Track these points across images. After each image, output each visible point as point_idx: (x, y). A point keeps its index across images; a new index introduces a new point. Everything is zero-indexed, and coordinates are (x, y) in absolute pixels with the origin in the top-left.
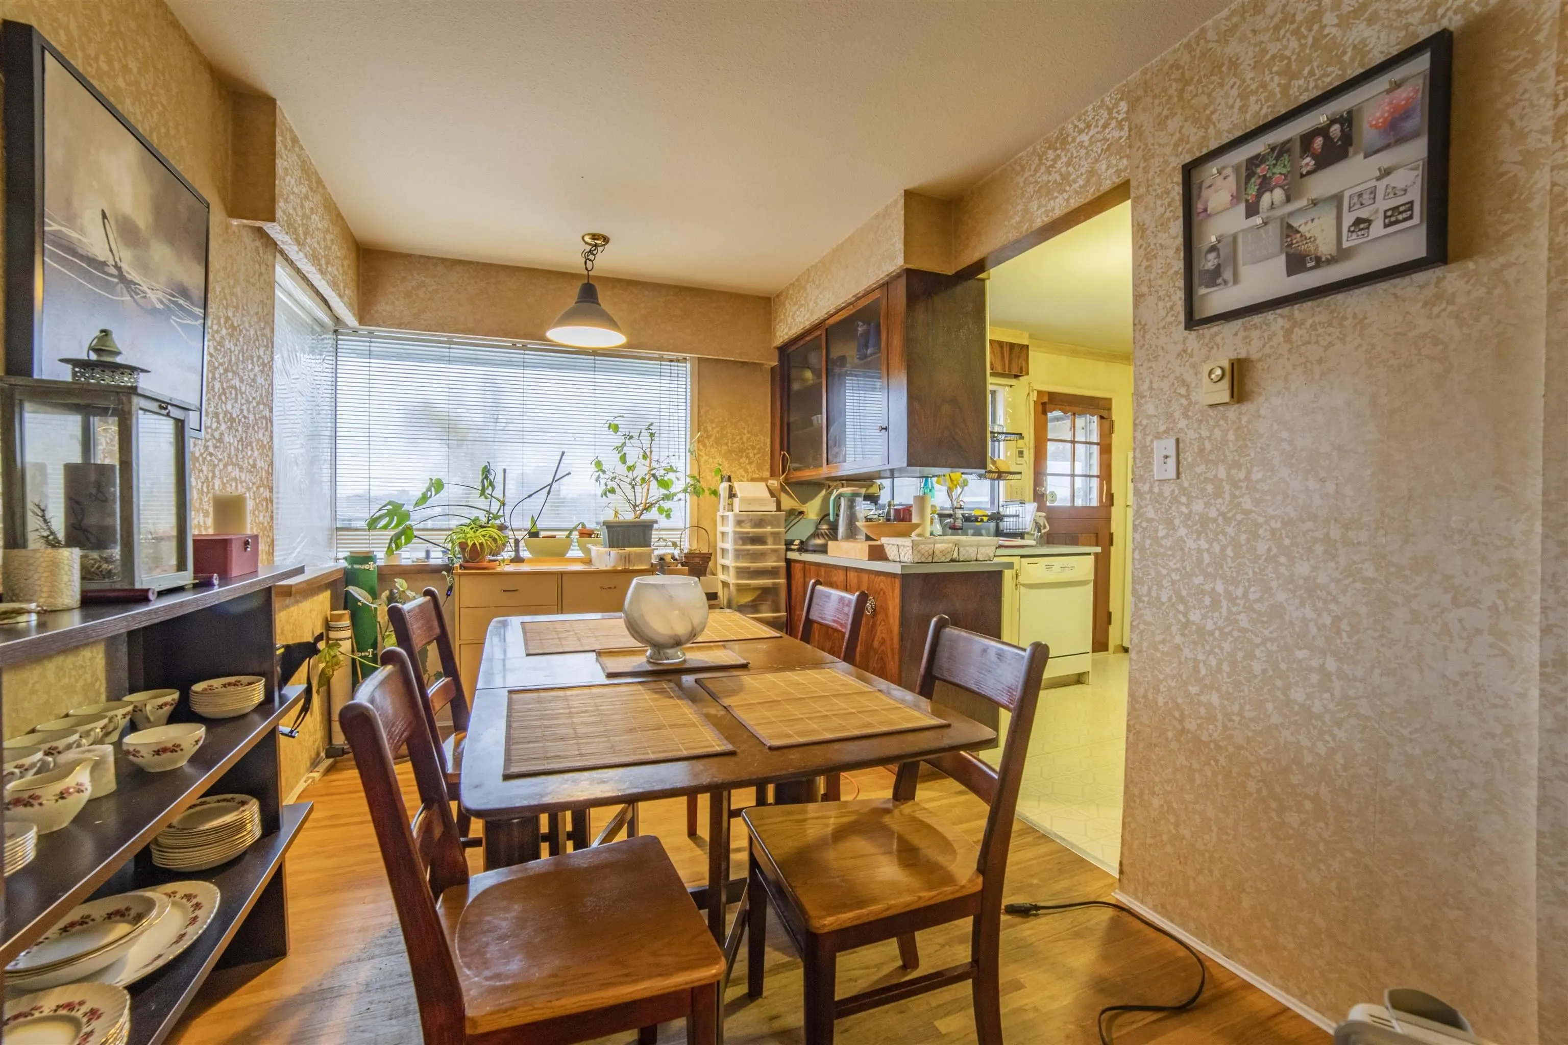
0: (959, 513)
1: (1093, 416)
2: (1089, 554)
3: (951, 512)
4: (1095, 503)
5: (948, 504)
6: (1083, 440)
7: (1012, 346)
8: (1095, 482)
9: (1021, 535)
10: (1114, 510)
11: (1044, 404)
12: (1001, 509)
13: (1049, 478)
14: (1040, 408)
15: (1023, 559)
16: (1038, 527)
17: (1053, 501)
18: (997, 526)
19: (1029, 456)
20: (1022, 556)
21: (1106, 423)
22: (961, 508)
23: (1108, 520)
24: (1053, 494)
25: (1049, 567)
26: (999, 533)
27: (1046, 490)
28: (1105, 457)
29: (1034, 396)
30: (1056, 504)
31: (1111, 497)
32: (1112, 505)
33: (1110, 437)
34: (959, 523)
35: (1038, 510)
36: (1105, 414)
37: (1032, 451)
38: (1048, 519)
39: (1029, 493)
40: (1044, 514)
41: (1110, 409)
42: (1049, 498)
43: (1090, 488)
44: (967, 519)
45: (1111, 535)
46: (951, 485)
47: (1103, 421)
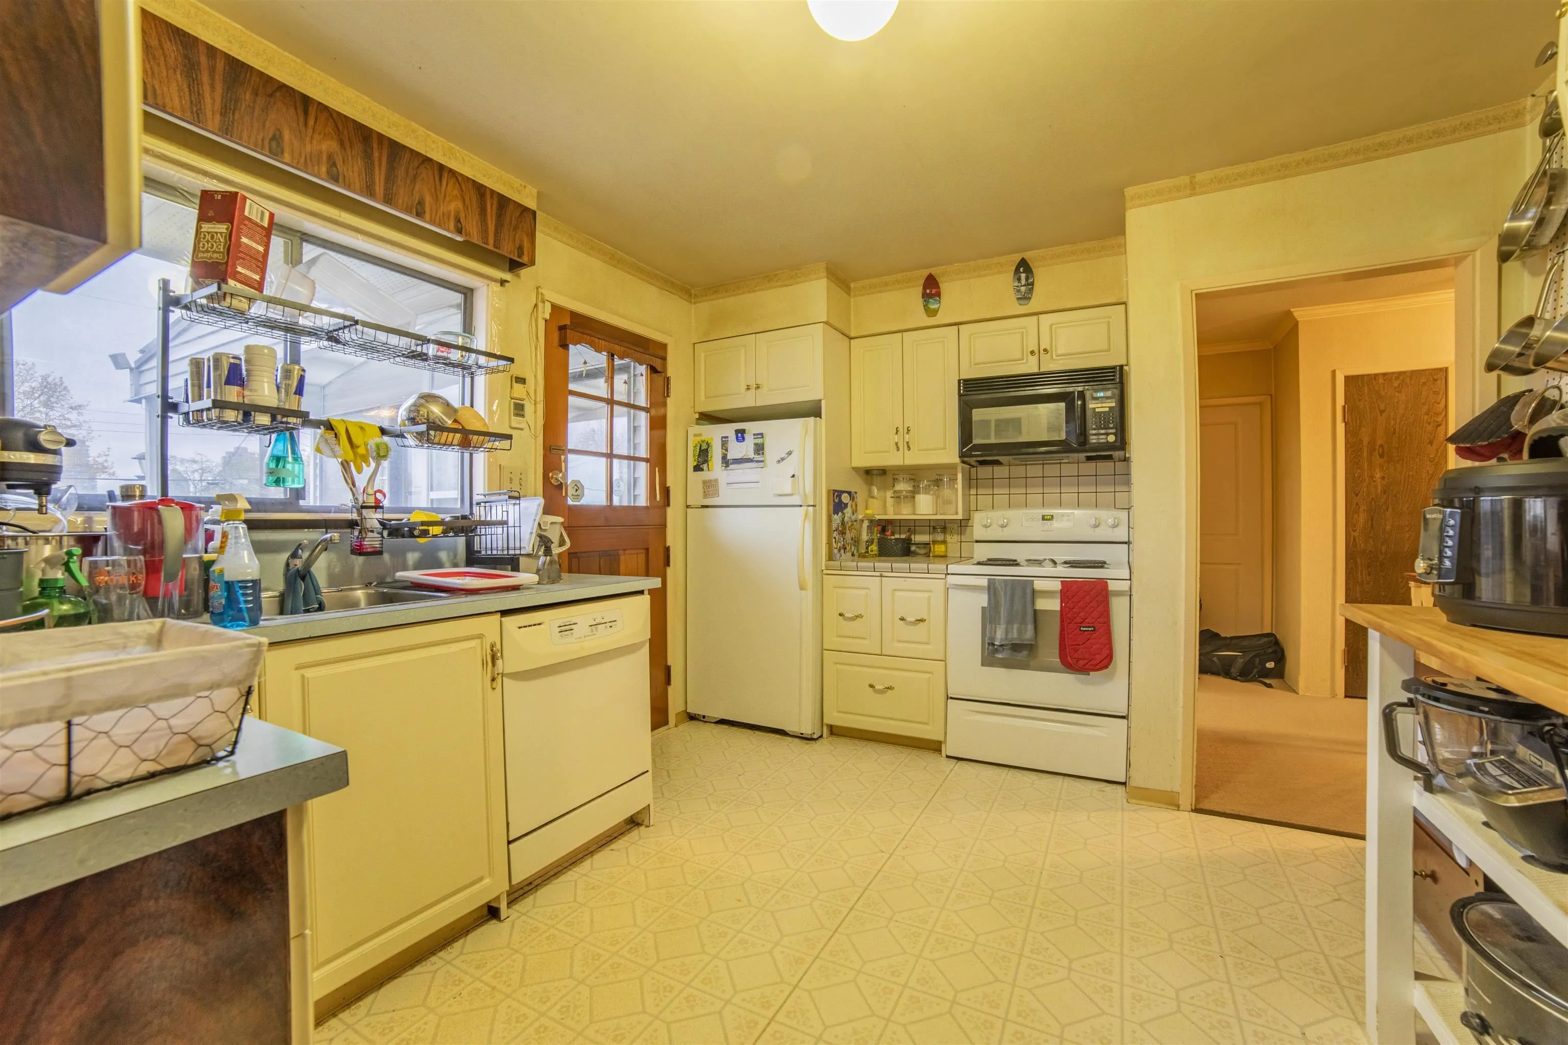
0: (373, 519)
1: (641, 364)
2: (641, 592)
3: (355, 516)
4: (642, 501)
5: (347, 499)
6: (625, 452)
7: (503, 202)
8: (642, 469)
9: (513, 563)
10: (670, 511)
11: (562, 328)
12: (476, 509)
13: (571, 457)
14: (556, 336)
15: (507, 620)
16: (545, 542)
17: (577, 497)
18: (469, 545)
19: (535, 415)
20: (505, 613)
21: (659, 379)
22: (377, 506)
23: (662, 527)
24: (578, 486)
25: (566, 629)
26: (473, 559)
27: (565, 476)
28: (657, 433)
29: (546, 312)
30: (584, 501)
31: (666, 492)
32: (668, 505)
33: (665, 405)
34: (372, 541)
35: (547, 511)
36: (658, 364)
37: (540, 407)
38: (570, 528)
39: (535, 479)
40: (561, 519)
41: (664, 359)
42: (571, 491)
43: (635, 479)
44: (395, 531)
45: (668, 549)
46: (350, 455)
47: (655, 375)
